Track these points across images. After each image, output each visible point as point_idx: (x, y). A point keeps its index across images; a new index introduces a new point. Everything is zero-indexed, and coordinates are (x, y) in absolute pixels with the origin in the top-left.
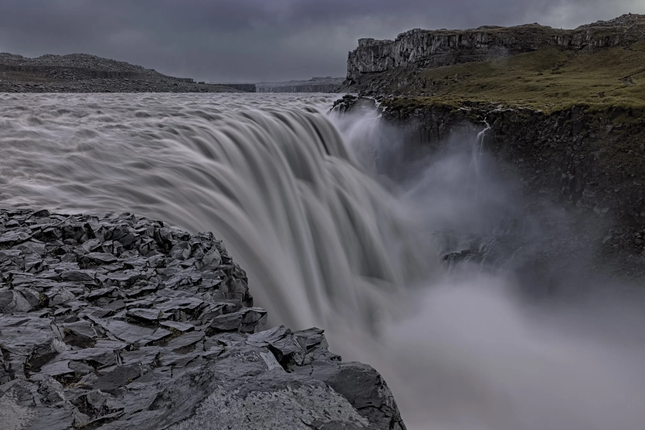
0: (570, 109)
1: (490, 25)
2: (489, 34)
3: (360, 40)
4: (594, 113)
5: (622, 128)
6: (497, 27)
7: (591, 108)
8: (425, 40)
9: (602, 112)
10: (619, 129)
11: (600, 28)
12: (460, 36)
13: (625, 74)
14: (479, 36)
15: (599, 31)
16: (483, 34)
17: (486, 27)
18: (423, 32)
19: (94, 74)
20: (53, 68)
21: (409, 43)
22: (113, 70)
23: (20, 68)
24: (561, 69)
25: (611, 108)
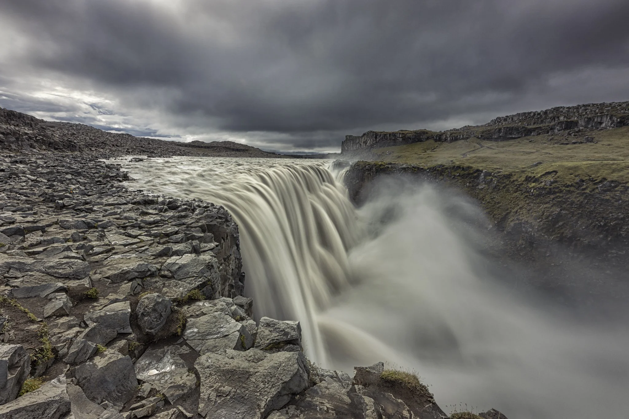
0: (436, 167)
1: (403, 129)
2: (403, 134)
3: (346, 136)
4: (447, 169)
5: (459, 176)
6: (406, 131)
7: (445, 167)
8: (374, 136)
9: (450, 168)
10: (457, 176)
11: (455, 132)
12: (390, 134)
13: (464, 152)
14: (398, 134)
15: (453, 133)
16: (400, 133)
17: (402, 131)
18: (374, 132)
19: (233, 150)
20: (216, 147)
21: (367, 137)
22: (241, 148)
23: (202, 147)
24: (435, 150)
25: (454, 167)
